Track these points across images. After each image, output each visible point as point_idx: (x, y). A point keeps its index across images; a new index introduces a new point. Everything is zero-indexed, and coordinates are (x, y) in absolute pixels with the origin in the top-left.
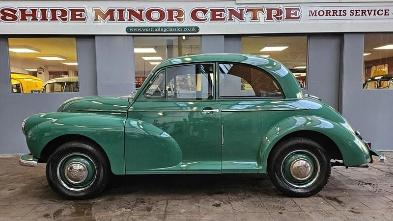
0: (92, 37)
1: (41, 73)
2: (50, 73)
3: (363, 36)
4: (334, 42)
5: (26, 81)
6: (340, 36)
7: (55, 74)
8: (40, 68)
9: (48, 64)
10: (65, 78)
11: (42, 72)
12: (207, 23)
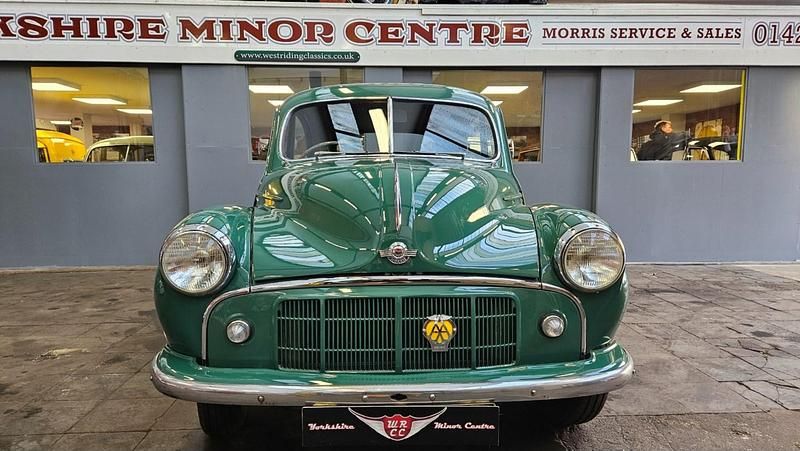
0: (177, 67)
1: (77, 129)
2: (96, 129)
3: (633, 71)
4: (587, 82)
5: (56, 143)
6: (596, 71)
7: (102, 131)
8: (76, 119)
9: (90, 112)
10: (123, 139)
11: (80, 127)
12: (372, 47)
